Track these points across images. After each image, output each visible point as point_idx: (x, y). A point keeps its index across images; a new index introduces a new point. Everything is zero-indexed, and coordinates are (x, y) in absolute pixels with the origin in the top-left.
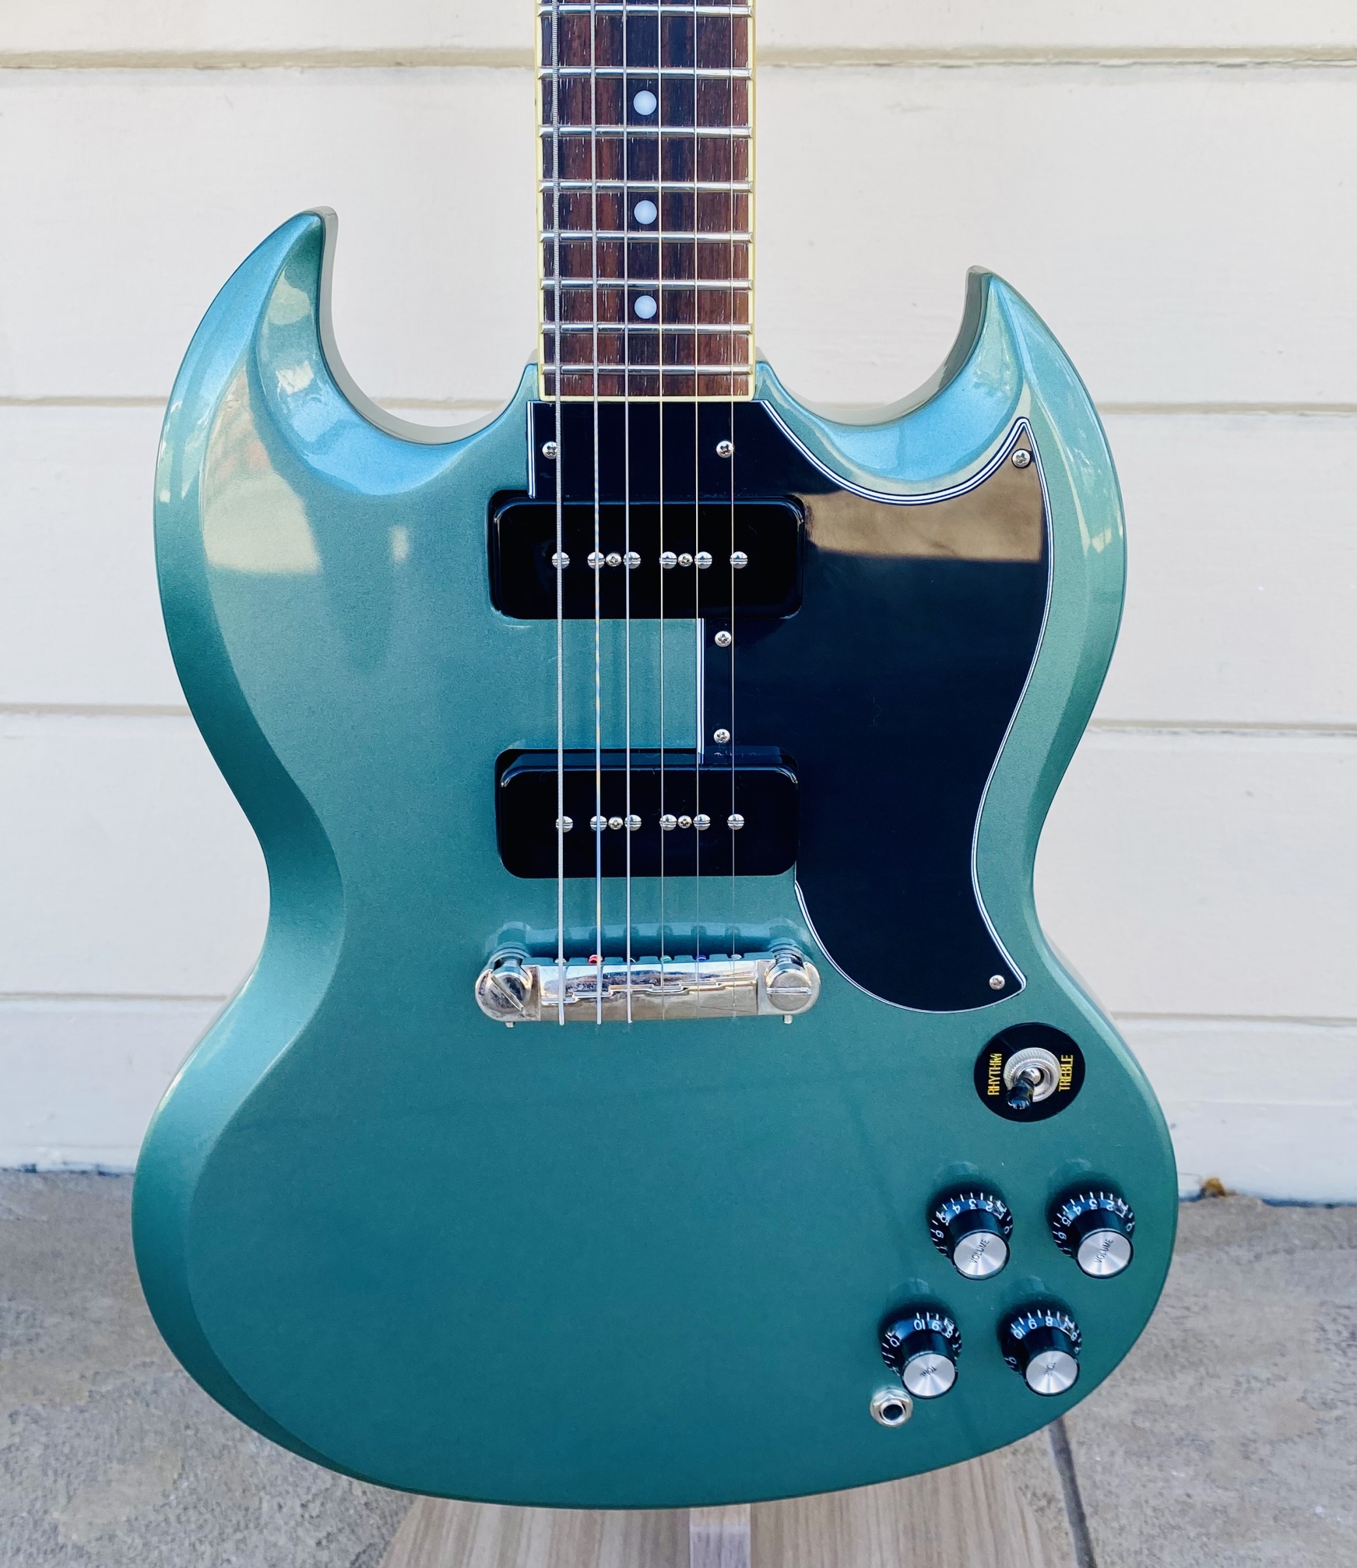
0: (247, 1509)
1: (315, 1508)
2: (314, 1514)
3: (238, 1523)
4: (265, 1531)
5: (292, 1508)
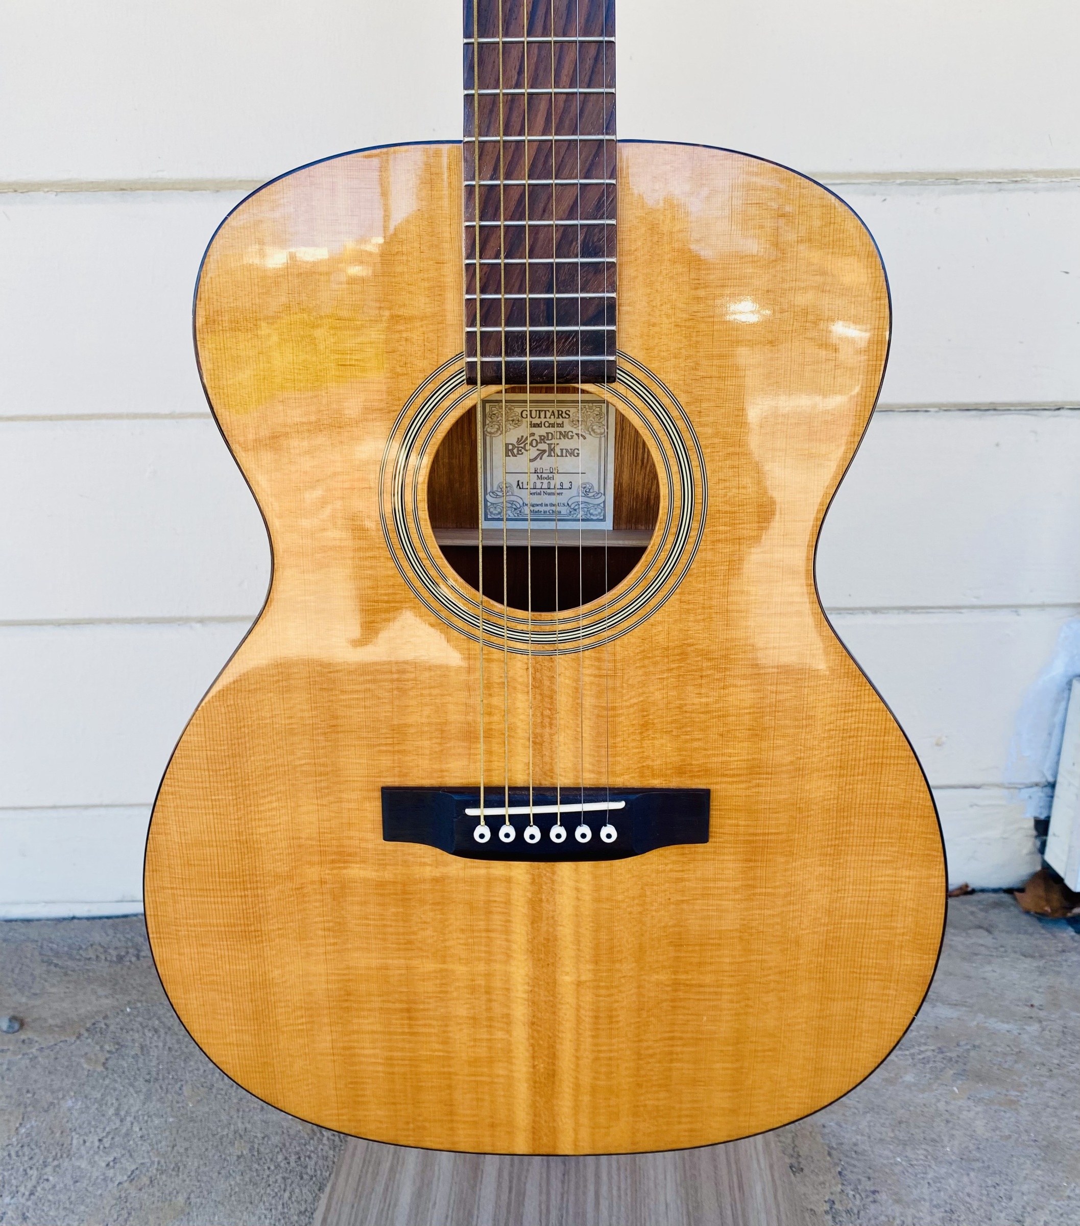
0: (63, 1145)
1: (107, 1142)
2: (107, 1145)
3: (56, 1155)
4: (73, 1159)
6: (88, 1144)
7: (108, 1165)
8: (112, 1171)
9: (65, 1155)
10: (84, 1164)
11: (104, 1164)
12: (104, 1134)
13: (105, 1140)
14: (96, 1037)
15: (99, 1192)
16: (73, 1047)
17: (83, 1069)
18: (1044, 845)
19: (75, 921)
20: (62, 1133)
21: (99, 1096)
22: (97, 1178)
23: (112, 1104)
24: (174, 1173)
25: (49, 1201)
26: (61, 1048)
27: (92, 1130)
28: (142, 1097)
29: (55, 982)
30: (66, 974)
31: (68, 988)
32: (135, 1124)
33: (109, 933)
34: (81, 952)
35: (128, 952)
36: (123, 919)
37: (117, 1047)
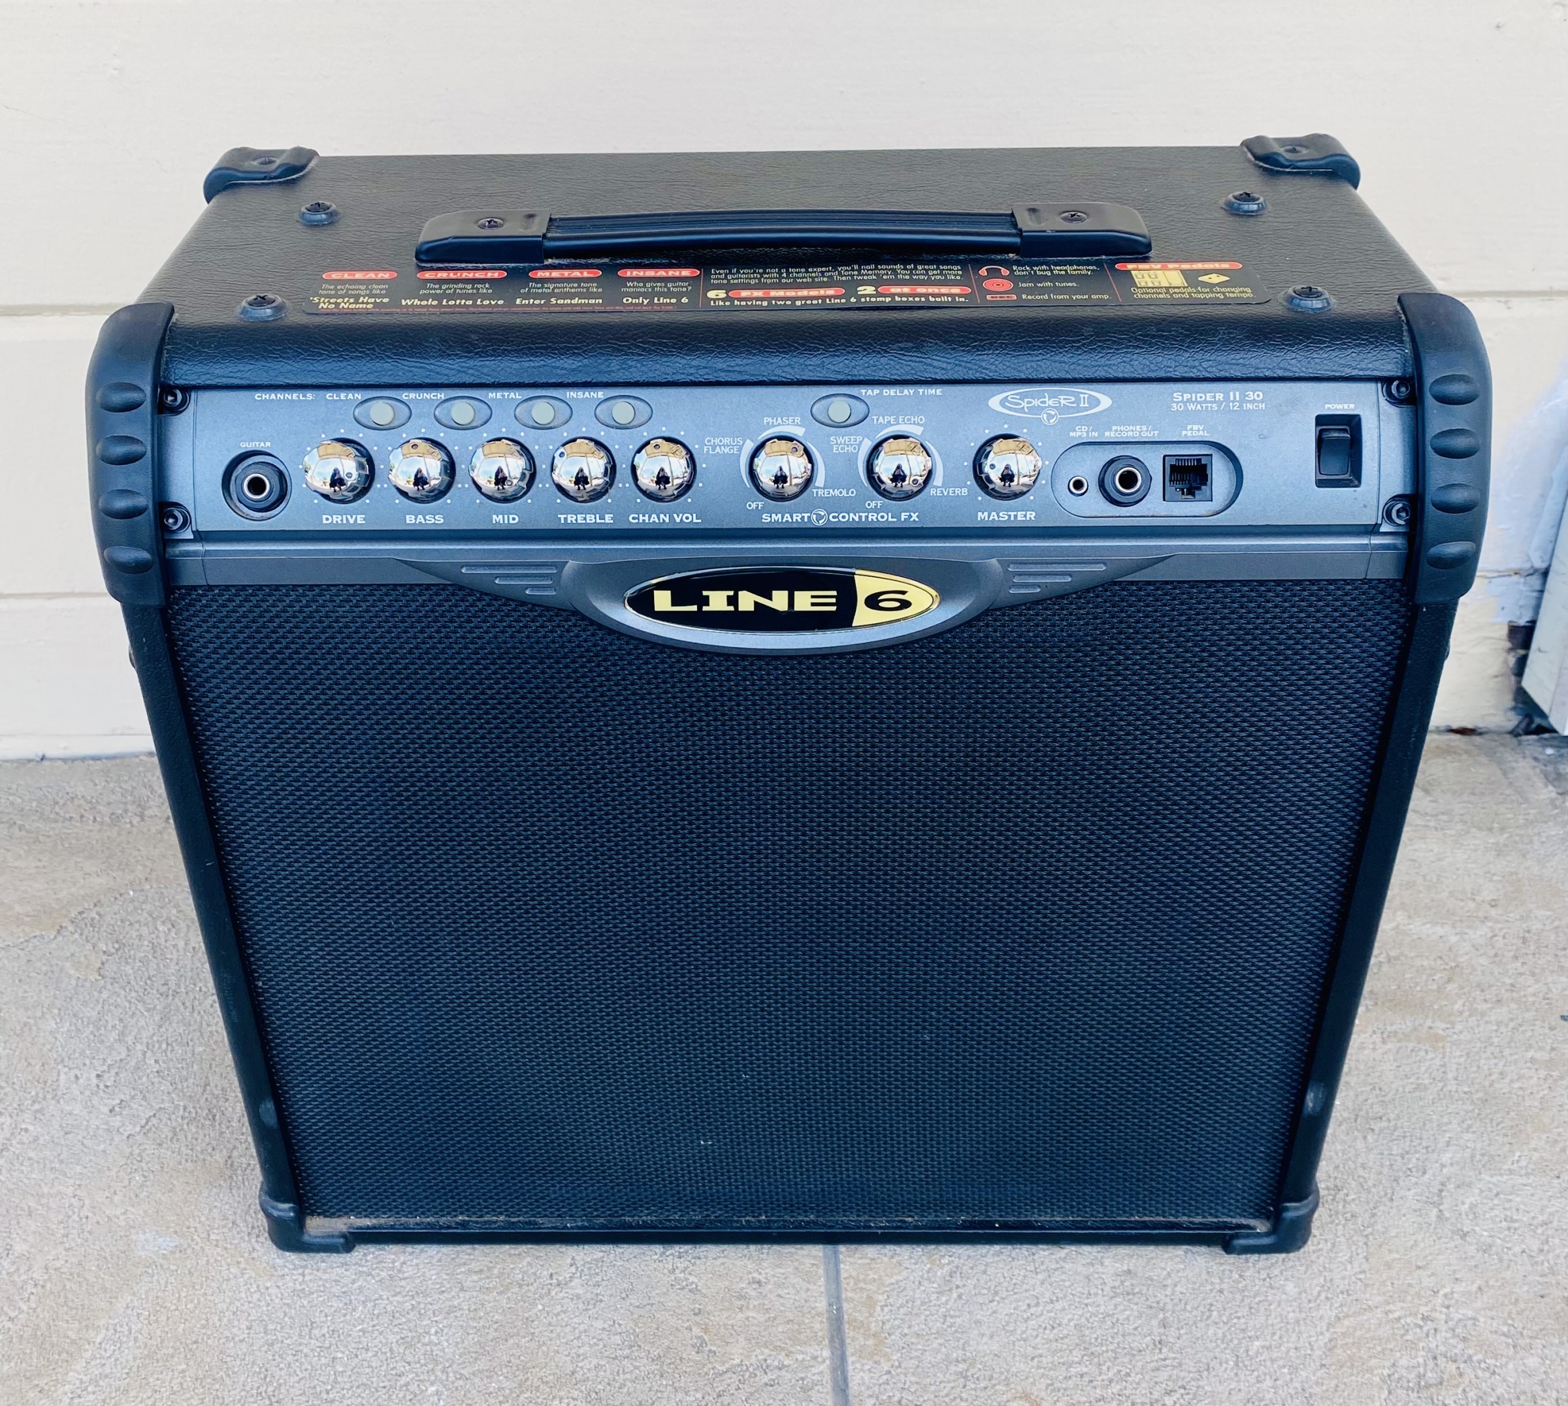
0: (45, 1082)
1: (109, 1079)
2: (108, 1084)
3: (37, 1094)
4: (62, 1101)
5: (89, 1079)
6: (81, 1081)
7: (111, 1111)
8: (118, 1118)
9: (49, 1096)
10: (77, 1109)
11: (106, 1110)
12: (105, 1068)
13: (106, 1076)
14: (86, 932)
15: (102, 1147)
16: (53, 945)
17: (70, 976)
18: (1522, 663)
19: (45, 763)
20: (43, 1065)
21: (94, 1014)
22: (98, 1128)
23: (114, 1027)
24: (208, 1123)
25: (30, 1159)
26: (35, 947)
27: (88, 1062)
28: (157, 1018)
29: (22, 852)
30: (37, 840)
31: (40, 860)
32: (149, 1054)
33: (97, 781)
34: (57, 809)
35: (126, 811)
36: (118, 761)
37: (117, 946)
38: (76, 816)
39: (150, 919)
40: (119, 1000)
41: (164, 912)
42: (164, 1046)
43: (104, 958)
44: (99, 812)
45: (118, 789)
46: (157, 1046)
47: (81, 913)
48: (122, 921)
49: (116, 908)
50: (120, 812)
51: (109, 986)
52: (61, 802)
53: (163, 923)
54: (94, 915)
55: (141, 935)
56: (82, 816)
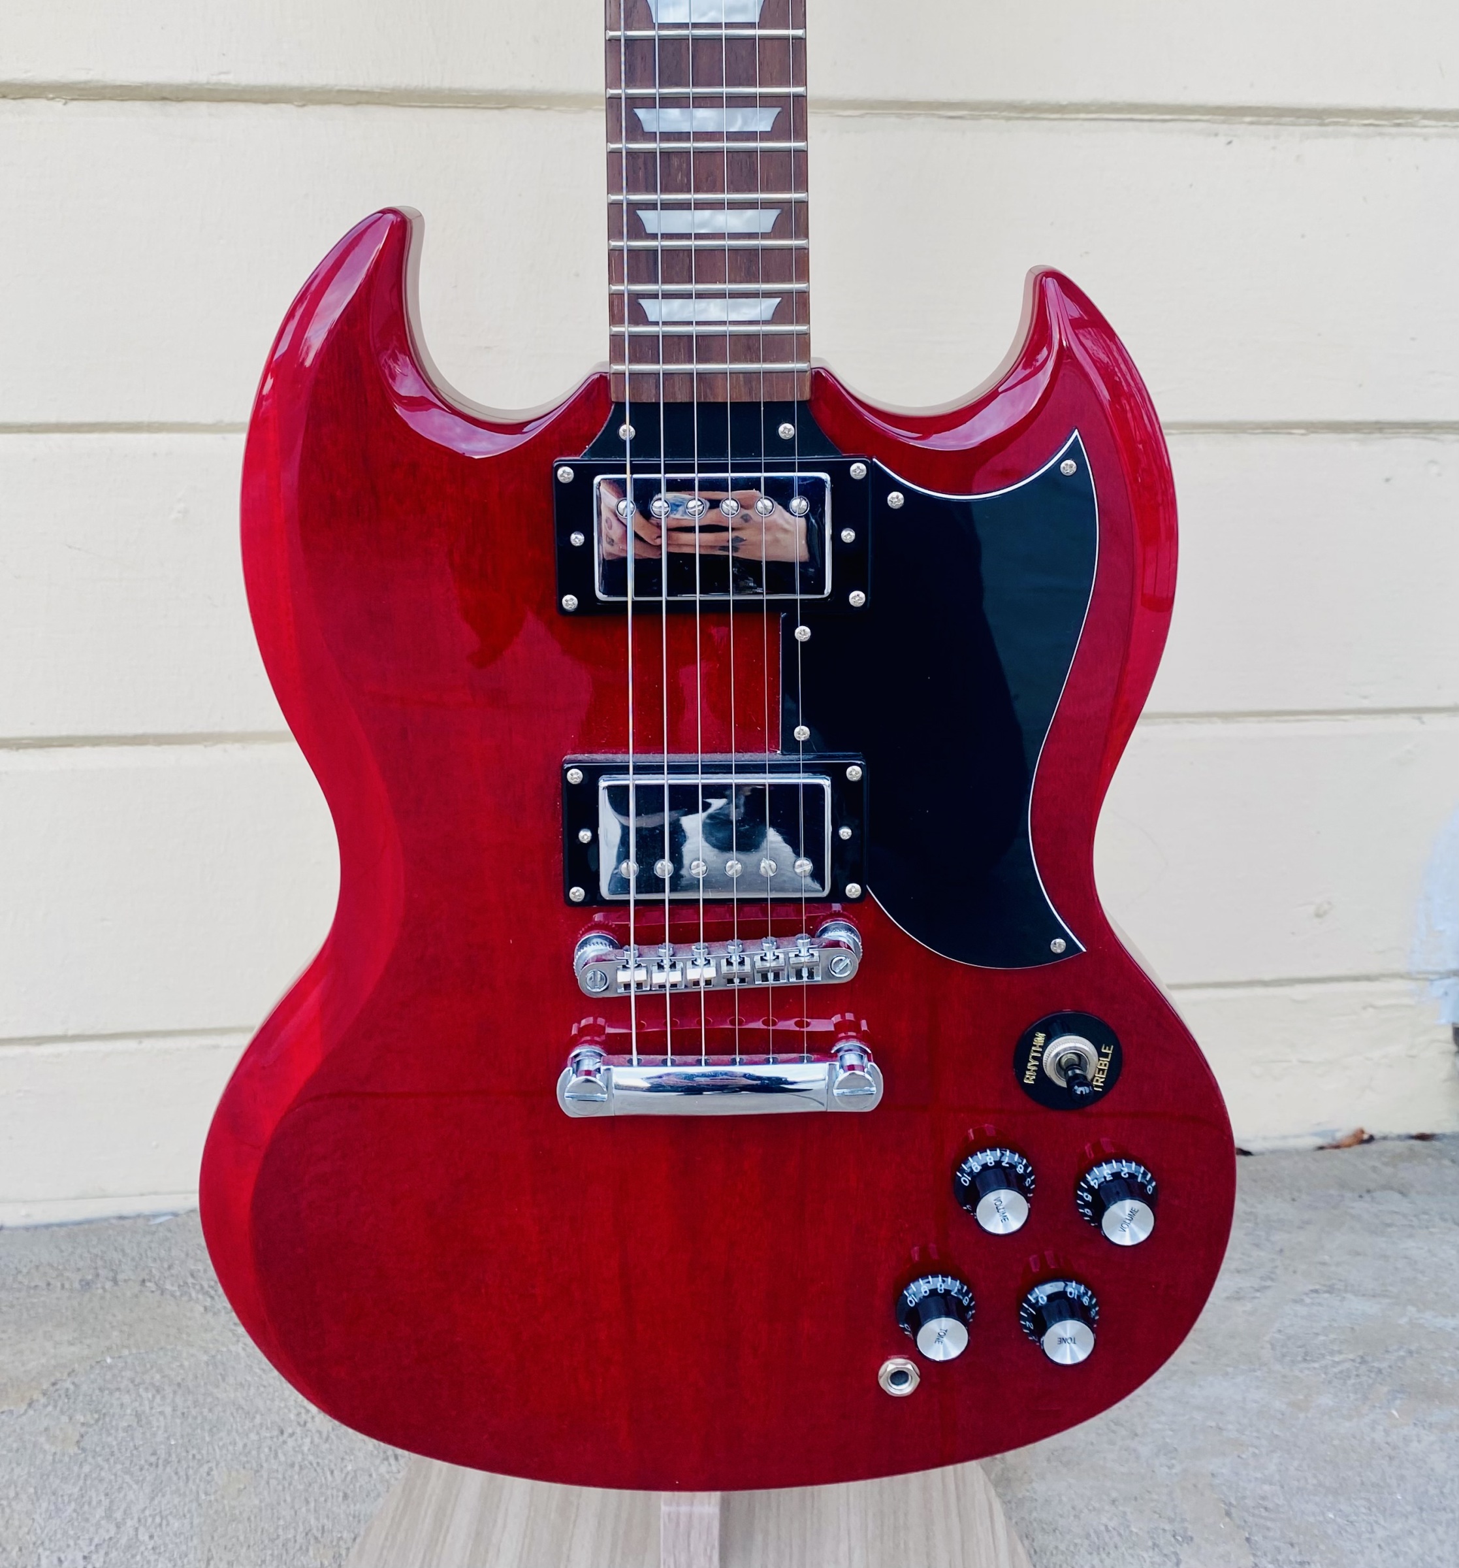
12: (93, 1548)
13: (94, 1557)
14: (60, 1404)
16: (24, 1419)
17: (45, 1452)
20: (20, 1549)
21: (76, 1490)
23: (99, 1502)
26: (4, 1423)
27: (71, 1543)
28: (148, 1490)
32: (141, 1530)
33: (63, 1248)
34: (20, 1278)
35: (98, 1275)
36: (86, 1226)
37: (96, 1416)
38: (43, 1285)
39: (131, 1386)
40: (103, 1474)
41: (147, 1378)
42: (158, 1520)
43: (83, 1430)
44: (68, 1278)
45: (86, 1255)
46: (150, 1520)
47: (54, 1384)
48: (101, 1390)
49: (92, 1376)
50: (90, 1277)
51: (90, 1459)
52: (25, 1271)
53: (147, 1389)
54: (68, 1385)
55: (122, 1405)
56: (49, 1284)
